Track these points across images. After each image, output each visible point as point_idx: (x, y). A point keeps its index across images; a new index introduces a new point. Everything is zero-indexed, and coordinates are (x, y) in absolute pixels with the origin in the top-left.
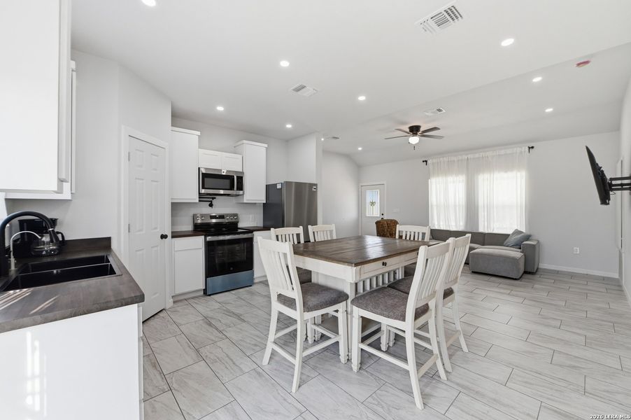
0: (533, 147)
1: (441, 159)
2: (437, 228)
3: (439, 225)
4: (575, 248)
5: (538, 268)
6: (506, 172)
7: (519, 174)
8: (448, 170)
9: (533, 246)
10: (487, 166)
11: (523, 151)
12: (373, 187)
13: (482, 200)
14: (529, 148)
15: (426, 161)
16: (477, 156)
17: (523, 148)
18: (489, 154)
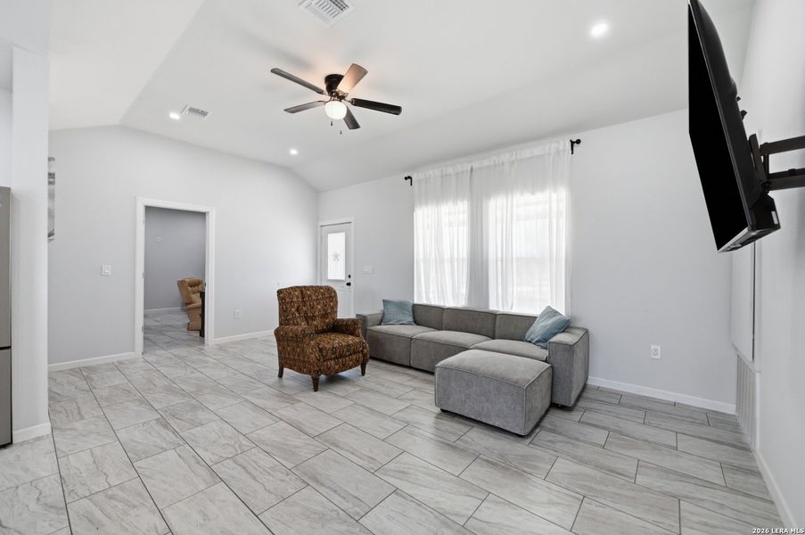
0: (578, 142)
1: (431, 172)
2: (424, 302)
3: (428, 298)
4: (653, 347)
5: (585, 387)
6: (533, 193)
7: (554, 196)
8: (441, 194)
9: (569, 348)
10: (502, 183)
11: (561, 148)
12: (336, 227)
13: (493, 250)
14: (572, 143)
15: (409, 177)
16: (486, 163)
17: (562, 143)
18: (505, 157)
